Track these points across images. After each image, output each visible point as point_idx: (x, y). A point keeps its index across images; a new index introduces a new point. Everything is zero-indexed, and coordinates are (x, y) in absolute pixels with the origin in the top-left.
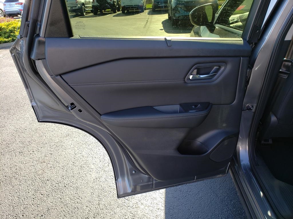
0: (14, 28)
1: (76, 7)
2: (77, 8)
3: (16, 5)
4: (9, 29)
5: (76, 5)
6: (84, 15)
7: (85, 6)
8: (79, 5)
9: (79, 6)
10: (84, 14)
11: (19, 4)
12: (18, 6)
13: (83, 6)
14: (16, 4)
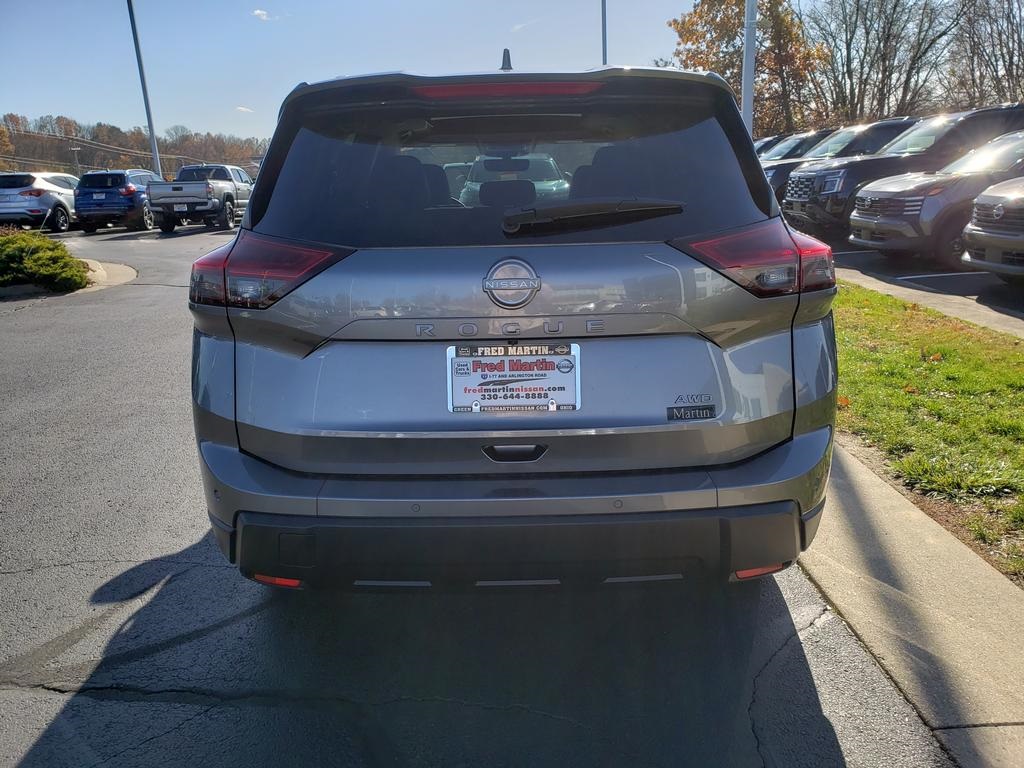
0: (22, 250)
1: (206, 204)
2: (209, 207)
3: (20, 198)
4: (6, 253)
5: (205, 200)
6: (229, 228)
7: (233, 204)
8: (216, 200)
9: (214, 203)
10: (231, 225)
11: (31, 194)
12: (26, 200)
13: (228, 203)
14: (21, 194)
